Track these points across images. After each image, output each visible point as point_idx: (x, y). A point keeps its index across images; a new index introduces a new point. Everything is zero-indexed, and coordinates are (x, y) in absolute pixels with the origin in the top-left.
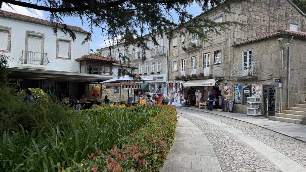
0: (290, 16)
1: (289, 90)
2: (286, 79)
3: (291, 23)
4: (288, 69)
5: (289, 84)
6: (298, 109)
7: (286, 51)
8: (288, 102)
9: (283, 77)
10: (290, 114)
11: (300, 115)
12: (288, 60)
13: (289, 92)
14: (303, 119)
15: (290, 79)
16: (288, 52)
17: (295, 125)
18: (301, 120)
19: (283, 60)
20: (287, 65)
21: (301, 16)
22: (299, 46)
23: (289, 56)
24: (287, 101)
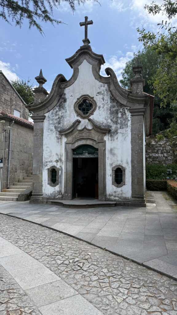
0: (14, 102)
1: (9, 170)
2: (7, 160)
3: (15, 109)
4: (9, 150)
5: (10, 164)
6: (16, 188)
7: (8, 133)
8: (9, 181)
9: (4, 158)
10: (10, 192)
11: (17, 192)
12: (9, 142)
13: (9, 172)
14: (19, 196)
15: (11, 160)
16: (9, 134)
17: (12, 202)
18: (17, 197)
19: (5, 141)
20: (8, 147)
21: (23, 105)
22: (19, 130)
23: (11, 138)
24: (7, 180)
